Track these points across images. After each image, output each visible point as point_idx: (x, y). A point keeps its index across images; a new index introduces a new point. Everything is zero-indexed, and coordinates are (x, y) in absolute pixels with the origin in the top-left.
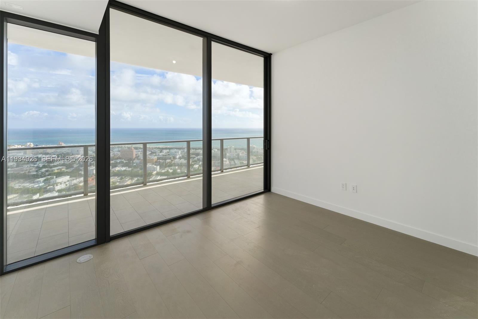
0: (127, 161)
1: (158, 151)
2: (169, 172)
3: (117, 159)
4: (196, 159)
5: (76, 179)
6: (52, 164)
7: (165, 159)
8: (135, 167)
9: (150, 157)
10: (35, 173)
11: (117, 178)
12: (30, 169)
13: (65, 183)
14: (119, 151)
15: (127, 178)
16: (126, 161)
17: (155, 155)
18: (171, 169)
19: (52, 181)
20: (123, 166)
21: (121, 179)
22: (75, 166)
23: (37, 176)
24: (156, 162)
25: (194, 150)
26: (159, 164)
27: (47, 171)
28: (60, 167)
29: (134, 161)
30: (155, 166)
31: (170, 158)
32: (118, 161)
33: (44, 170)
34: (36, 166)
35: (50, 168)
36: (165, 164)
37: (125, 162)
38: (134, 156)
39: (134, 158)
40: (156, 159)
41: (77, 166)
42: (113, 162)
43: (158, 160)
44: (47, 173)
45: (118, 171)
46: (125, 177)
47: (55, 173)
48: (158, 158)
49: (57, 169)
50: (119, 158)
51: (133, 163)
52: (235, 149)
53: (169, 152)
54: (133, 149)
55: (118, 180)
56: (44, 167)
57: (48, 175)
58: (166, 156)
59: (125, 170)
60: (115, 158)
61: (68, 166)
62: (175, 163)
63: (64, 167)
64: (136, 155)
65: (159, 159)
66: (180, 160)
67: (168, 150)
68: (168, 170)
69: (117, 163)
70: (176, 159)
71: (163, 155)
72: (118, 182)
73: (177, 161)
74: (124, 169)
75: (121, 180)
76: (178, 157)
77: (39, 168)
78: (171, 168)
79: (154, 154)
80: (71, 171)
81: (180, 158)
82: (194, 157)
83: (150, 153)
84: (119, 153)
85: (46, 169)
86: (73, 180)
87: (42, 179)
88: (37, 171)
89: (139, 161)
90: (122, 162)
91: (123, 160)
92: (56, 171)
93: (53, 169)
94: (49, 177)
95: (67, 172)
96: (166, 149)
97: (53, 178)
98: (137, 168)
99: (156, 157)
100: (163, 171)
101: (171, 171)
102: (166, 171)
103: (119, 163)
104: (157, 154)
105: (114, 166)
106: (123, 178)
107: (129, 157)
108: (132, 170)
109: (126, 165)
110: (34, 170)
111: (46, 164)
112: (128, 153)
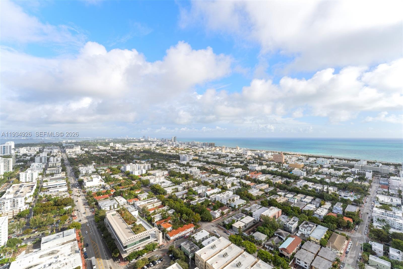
0: (278, 164)
1: (304, 158)
2: (317, 179)
3: (271, 161)
4: (349, 171)
5: (246, 171)
7: (312, 167)
8: (284, 169)
9: (297, 163)
10: (226, 164)
12: (224, 161)
13: (240, 172)
14: (272, 155)
15: (278, 178)
17: (302, 162)
18: (318, 177)
19: (233, 170)
20: (275, 167)
22: (245, 162)
23: (227, 166)
24: (302, 168)
25: (346, 161)
26: (306, 170)
27: (231, 163)
28: (237, 162)
29: (284, 165)
31: (317, 166)
32: (272, 163)
33: (230, 162)
34: (226, 159)
35: (233, 162)
36: (312, 171)
37: (276, 164)
38: (284, 161)
39: (283, 162)
40: (303, 165)
41: (246, 162)
43: (304, 166)
44: (231, 165)
45: (271, 170)
46: (277, 176)
47: (234, 165)
48: (304, 164)
49: (236, 163)
50: (273, 161)
51: (283, 166)
53: (315, 161)
54: (282, 154)
55: (272, 177)
56: (230, 161)
57: (232, 166)
58: (312, 163)
59: (277, 171)
60: (269, 160)
61: (241, 162)
62: (322, 172)
63: (239, 162)
64: (285, 159)
65: (306, 166)
67: (315, 159)
68: (315, 178)
69: (270, 164)
71: (310, 163)
72: (272, 179)
73: (325, 170)
74: (276, 169)
76: (326, 166)
77: (227, 161)
78: (318, 175)
79: (301, 161)
80: (242, 165)
82: (347, 169)
83: (297, 159)
84: (272, 157)
85: (231, 162)
86: (244, 172)
87: (229, 168)
89: (288, 165)
90: (274, 164)
91: (275, 162)
92: (235, 164)
93: (234, 162)
94: (232, 167)
95: (241, 166)
96: (313, 157)
97: (234, 169)
98: (286, 170)
99: (303, 163)
100: (310, 177)
101: (319, 179)
102: (313, 177)
103: (272, 164)
104: (304, 161)
105: (268, 166)
106: (275, 177)
107: (280, 161)
108: (282, 171)
109: (277, 167)
110: (225, 162)
111: (231, 159)
112: (279, 157)
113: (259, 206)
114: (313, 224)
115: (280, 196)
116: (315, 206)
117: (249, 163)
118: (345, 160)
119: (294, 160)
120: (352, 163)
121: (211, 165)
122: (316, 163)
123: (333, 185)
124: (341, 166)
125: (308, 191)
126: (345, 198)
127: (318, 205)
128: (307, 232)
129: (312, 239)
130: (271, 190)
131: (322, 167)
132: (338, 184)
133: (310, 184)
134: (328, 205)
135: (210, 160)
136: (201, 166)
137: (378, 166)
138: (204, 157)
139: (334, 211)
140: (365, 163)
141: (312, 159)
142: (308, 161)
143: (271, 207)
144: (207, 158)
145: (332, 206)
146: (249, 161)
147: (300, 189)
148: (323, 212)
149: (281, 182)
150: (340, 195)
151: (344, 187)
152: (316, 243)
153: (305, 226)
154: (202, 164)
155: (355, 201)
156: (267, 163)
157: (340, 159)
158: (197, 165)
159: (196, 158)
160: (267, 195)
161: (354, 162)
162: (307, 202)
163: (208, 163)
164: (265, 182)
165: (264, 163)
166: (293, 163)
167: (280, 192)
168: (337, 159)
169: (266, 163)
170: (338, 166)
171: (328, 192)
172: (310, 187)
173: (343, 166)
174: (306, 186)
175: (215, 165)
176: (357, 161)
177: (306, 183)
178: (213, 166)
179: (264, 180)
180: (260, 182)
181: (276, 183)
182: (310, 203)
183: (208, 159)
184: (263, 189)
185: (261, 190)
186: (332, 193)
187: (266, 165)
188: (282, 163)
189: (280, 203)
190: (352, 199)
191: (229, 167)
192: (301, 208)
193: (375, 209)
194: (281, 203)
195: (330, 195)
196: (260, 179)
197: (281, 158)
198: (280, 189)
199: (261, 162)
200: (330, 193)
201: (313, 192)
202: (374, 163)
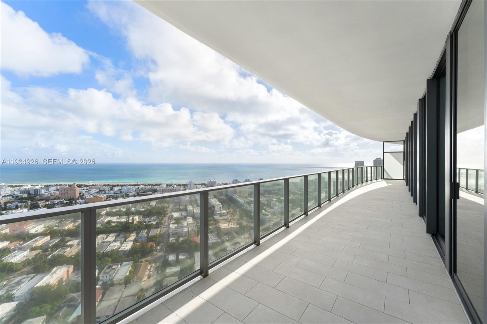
0: (68, 201)
1: (107, 189)
2: (121, 211)
3: (55, 199)
7: (116, 198)
9: (98, 195)
11: (55, 221)
14: (58, 190)
15: (68, 221)
16: (66, 201)
17: (104, 194)
18: (124, 208)
21: (60, 222)
24: (105, 201)
25: (151, 186)
31: (123, 196)
32: (56, 201)
38: (78, 195)
39: (77, 196)
40: (106, 198)
42: (49, 202)
43: (107, 198)
48: (107, 196)
50: (59, 198)
52: (196, 185)
53: (121, 190)
54: (76, 186)
55: (56, 223)
58: (117, 193)
60: (51, 198)
64: (80, 193)
65: (109, 197)
67: (120, 188)
68: (120, 209)
69: (54, 204)
70: (130, 196)
71: (114, 193)
72: (56, 226)
73: (131, 199)
75: (59, 224)
76: (132, 194)
79: (103, 192)
83: (98, 190)
84: (58, 192)
89: (84, 200)
90: (62, 203)
91: (63, 200)
96: (118, 185)
99: (105, 195)
100: (114, 210)
101: (124, 210)
102: (118, 209)
103: (58, 204)
104: (107, 192)
105: (50, 207)
106: (63, 221)
107: (72, 196)
112: (69, 192)
113: (29, 276)
114: (116, 265)
115: (71, 246)
116: (119, 242)
118: (149, 185)
119: (93, 192)
120: (155, 187)
122: (121, 192)
123: (138, 213)
124: (146, 192)
125: (112, 227)
126: (149, 223)
127: (123, 239)
128: (110, 277)
129: (115, 282)
130: (54, 243)
131: (127, 196)
132: (143, 211)
133: (114, 219)
134: (133, 236)
137: (174, 188)
139: (139, 240)
140: (165, 186)
141: (116, 189)
142: (112, 192)
143: (55, 269)
145: (137, 236)
147: (101, 228)
148: (128, 246)
149: (73, 226)
150: (145, 222)
151: (148, 213)
152: (120, 284)
153: (108, 271)
155: (157, 224)
156: (47, 203)
157: (145, 185)
160: (47, 253)
161: (157, 186)
162: (110, 241)
164: (43, 234)
165: (41, 203)
166: (92, 196)
167: (70, 241)
168: (143, 185)
169: (44, 204)
170: (143, 192)
171: (133, 222)
172: (114, 222)
173: (148, 192)
174: (109, 222)
176: (159, 185)
177: (109, 218)
179: (39, 231)
180: (32, 237)
181: (65, 230)
182: (114, 241)
184: (39, 245)
185: (33, 249)
186: (137, 222)
187: (44, 207)
188: (75, 199)
189: (71, 257)
190: (154, 223)
192: (102, 252)
193: (171, 226)
194: (72, 255)
195: (136, 225)
196: (33, 231)
197: (73, 192)
198: (71, 237)
199: (34, 204)
200: (135, 222)
201: (117, 228)
202: (171, 185)
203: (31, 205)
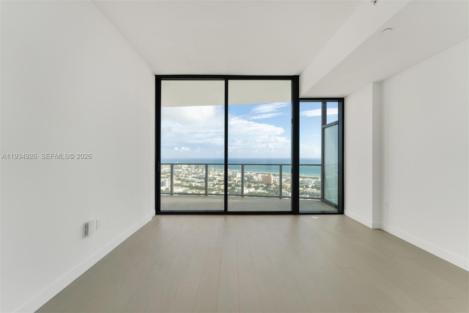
0: (266, 186)
3: (260, 183)
6: (221, 183)
8: (271, 191)
9: (285, 184)
10: (212, 188)
14: (262, 177)
20: (263, 189)
22: (233, 185)
24: (289, 189)
27: (218, 187)
29: (272, 186)
30: (288, 193)
31: (302, 187)
32: (260, 185)
34: (213, 183)
37: (265, 186)
39: (272, 183)
40: (290, 186)
41: (234, 185)
45: (259, 192)
47: (221, 189)
50: (261, 182)
51: (270, 187)
54: (271, 175)
56: (217, 184)
57: (218, 190)
59: (264, 193)
60: (258, 182)
62: (306, 192)
64: (274, 181)
66: (312, 189)
69: (259, 186)
70: (309, 188)
73: (309, 190)
74: (263, 191)
76: (310, 186)
79: (289, 182)
80: (230, 188)
81: (312, 188)
83: (286, 180)
84: (262, 179)
88: (213, 187)
89: (276, 186)
90: (262, 186)
91: (264, 184)
93: (221, 186)
98: (273, 192)
99: (290, 184)
104: (291, 182)
105: (256, 188)
107: (268, 182)
108: (269, 193)
109: (265, 188)
110: (212, 185)
111: (218, 183)
112: (267, 179)
117: (236, 186)
121: (195, 190)
122: (302, 183)
131: (307, 187)
135: (194, 184)
136: (182, 191)
138: (187, 181)
144: (191, 183)
146: (237, 183)
154: (184, 190)
156: (256, 185)
158: (178, 191)
159: (177, 183)
163: (191, 187)
165: (253, 185)
169: (254, 185)
175: (199, 190)
178: (196, 191)
183: (193, 183)
187: (253, 187)
191: (215, 191)
197: (270, 179)
199: (249, 185)
203: (248, 185)
